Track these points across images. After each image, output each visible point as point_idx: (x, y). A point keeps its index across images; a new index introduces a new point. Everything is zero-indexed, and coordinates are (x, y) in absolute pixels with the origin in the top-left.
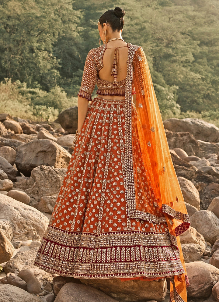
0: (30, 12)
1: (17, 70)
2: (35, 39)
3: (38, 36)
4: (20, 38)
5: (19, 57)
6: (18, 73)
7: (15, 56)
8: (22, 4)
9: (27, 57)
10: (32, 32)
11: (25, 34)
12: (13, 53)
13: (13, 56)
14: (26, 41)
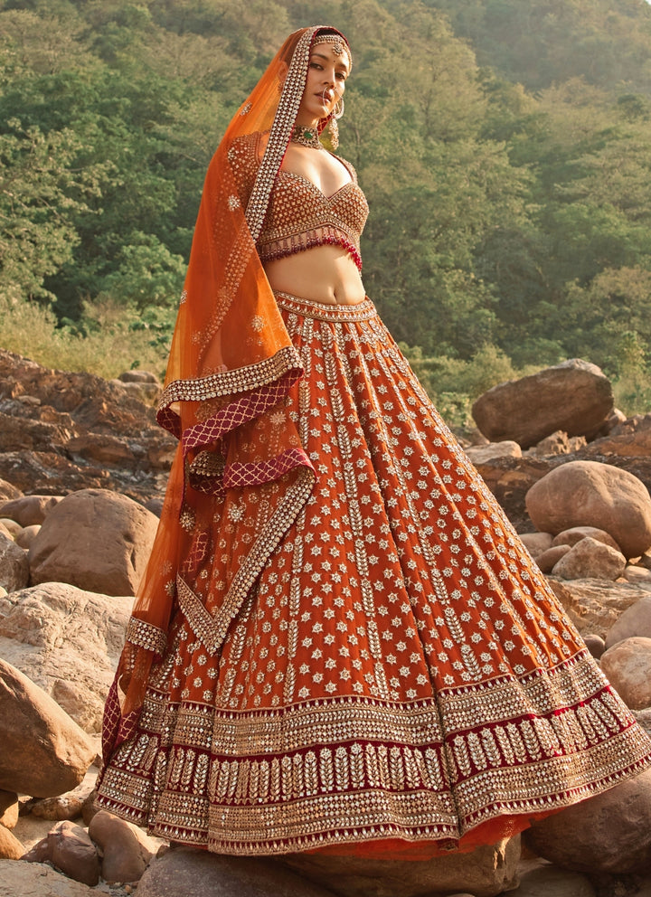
0: (413, 186)
1: (397, 320)
2: (429, 246)
3: (436, 236)
4: (397, 247)
5: (399, 290)
6: (401, 326)
7: (391, 289)
8: (394, 171)
9: (418, 287)
10: (422, 230)
11: (407, 236)
12: (384, 283)
13: (386, 289)
14: (411, 252)
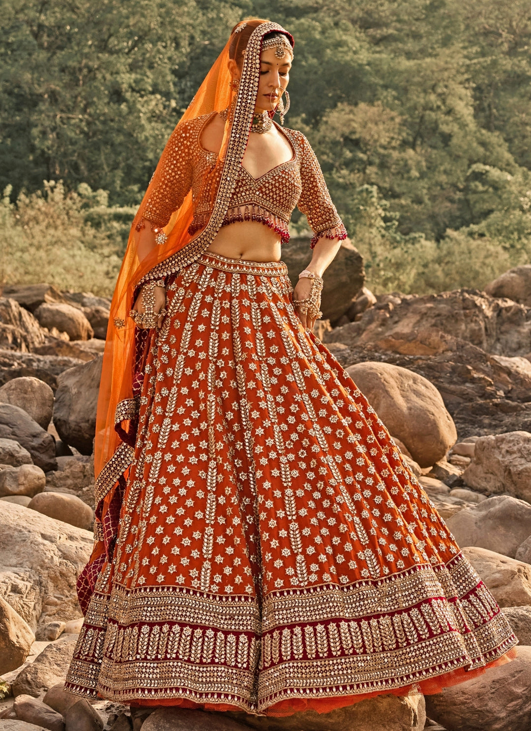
1: (76, 154)
2: (122, 63)
3: (130, 51)
4: (80, 63)
5: (80, 116)
6: (80, 162)
7: (70, 116)
9: (104, 114)
10: (113, 42)
11: (94, 48)
12: (62, 107)
13: (64, 115)
14: (97, 69)
